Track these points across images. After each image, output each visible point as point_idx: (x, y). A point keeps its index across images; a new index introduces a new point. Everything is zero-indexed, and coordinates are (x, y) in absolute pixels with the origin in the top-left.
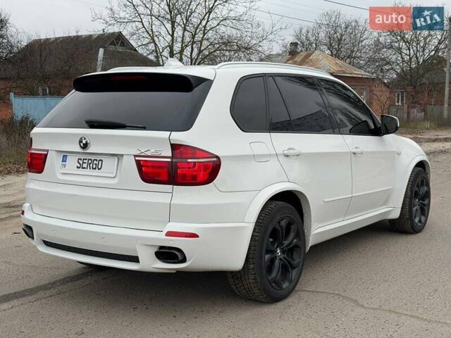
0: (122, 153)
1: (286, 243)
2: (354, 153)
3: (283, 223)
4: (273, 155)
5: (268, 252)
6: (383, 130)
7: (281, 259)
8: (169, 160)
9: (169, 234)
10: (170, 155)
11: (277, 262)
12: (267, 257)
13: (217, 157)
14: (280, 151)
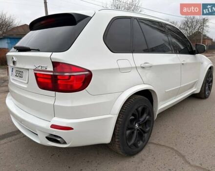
0: (28, 68)
1: (142, 119)
2: (183, 64)
3: (140, 109)
4: (133, 67)
5: (129, 129)
6: (196, 52)
7: (138, 130)
8: (52, 74)
9: (53, 126)
10: (52, 70)
11: (135, 132)
12: (128, 132)
13: (89, 71)
14: (138, 65)
